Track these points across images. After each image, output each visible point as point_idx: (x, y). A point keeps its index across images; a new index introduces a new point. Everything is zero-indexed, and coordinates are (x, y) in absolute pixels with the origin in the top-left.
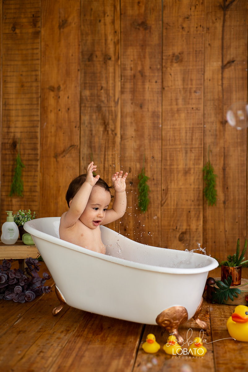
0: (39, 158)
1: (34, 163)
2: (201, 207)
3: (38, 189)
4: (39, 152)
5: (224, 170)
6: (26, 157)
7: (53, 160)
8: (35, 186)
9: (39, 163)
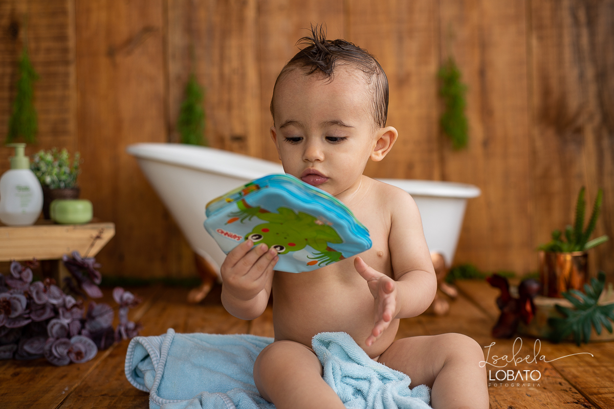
0: (71, 56)
1: (60, 69)
2: (435, 157)
3: (72, 126)
4: (71, 43)
5: (482, 73)
6: (41, 57)
7: (103, 61)
8: (64, 121)
9: (72, 69)
